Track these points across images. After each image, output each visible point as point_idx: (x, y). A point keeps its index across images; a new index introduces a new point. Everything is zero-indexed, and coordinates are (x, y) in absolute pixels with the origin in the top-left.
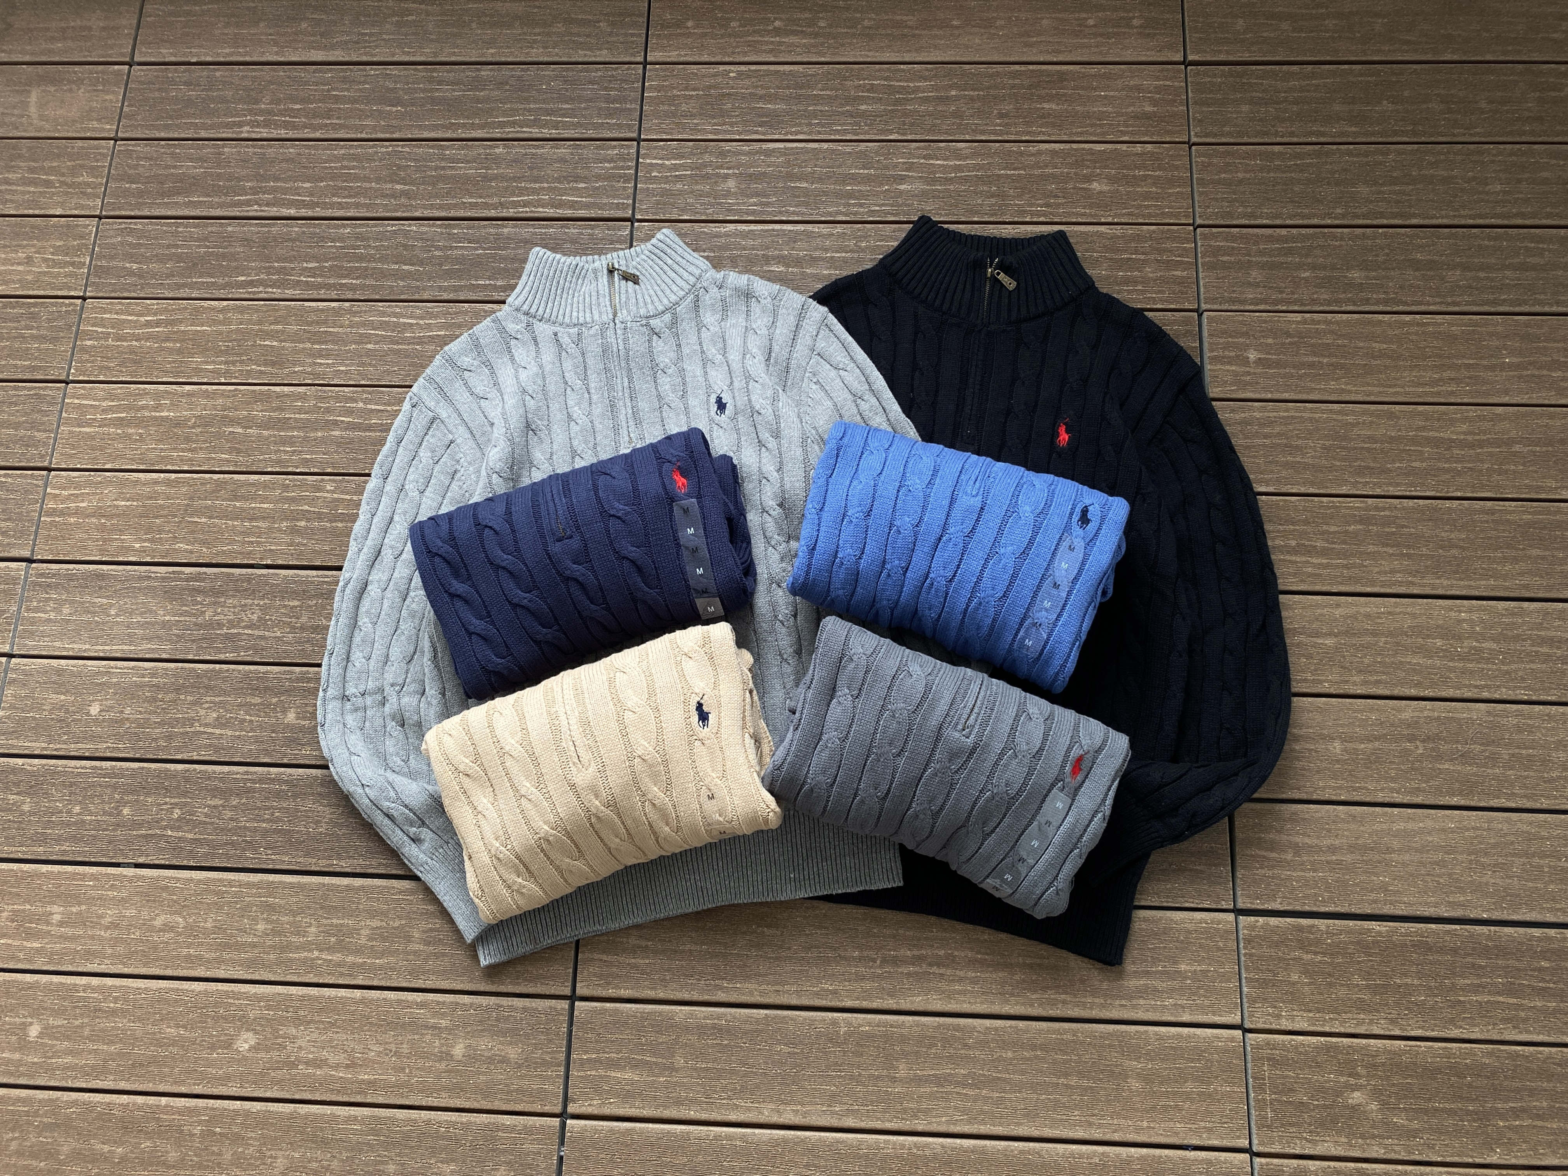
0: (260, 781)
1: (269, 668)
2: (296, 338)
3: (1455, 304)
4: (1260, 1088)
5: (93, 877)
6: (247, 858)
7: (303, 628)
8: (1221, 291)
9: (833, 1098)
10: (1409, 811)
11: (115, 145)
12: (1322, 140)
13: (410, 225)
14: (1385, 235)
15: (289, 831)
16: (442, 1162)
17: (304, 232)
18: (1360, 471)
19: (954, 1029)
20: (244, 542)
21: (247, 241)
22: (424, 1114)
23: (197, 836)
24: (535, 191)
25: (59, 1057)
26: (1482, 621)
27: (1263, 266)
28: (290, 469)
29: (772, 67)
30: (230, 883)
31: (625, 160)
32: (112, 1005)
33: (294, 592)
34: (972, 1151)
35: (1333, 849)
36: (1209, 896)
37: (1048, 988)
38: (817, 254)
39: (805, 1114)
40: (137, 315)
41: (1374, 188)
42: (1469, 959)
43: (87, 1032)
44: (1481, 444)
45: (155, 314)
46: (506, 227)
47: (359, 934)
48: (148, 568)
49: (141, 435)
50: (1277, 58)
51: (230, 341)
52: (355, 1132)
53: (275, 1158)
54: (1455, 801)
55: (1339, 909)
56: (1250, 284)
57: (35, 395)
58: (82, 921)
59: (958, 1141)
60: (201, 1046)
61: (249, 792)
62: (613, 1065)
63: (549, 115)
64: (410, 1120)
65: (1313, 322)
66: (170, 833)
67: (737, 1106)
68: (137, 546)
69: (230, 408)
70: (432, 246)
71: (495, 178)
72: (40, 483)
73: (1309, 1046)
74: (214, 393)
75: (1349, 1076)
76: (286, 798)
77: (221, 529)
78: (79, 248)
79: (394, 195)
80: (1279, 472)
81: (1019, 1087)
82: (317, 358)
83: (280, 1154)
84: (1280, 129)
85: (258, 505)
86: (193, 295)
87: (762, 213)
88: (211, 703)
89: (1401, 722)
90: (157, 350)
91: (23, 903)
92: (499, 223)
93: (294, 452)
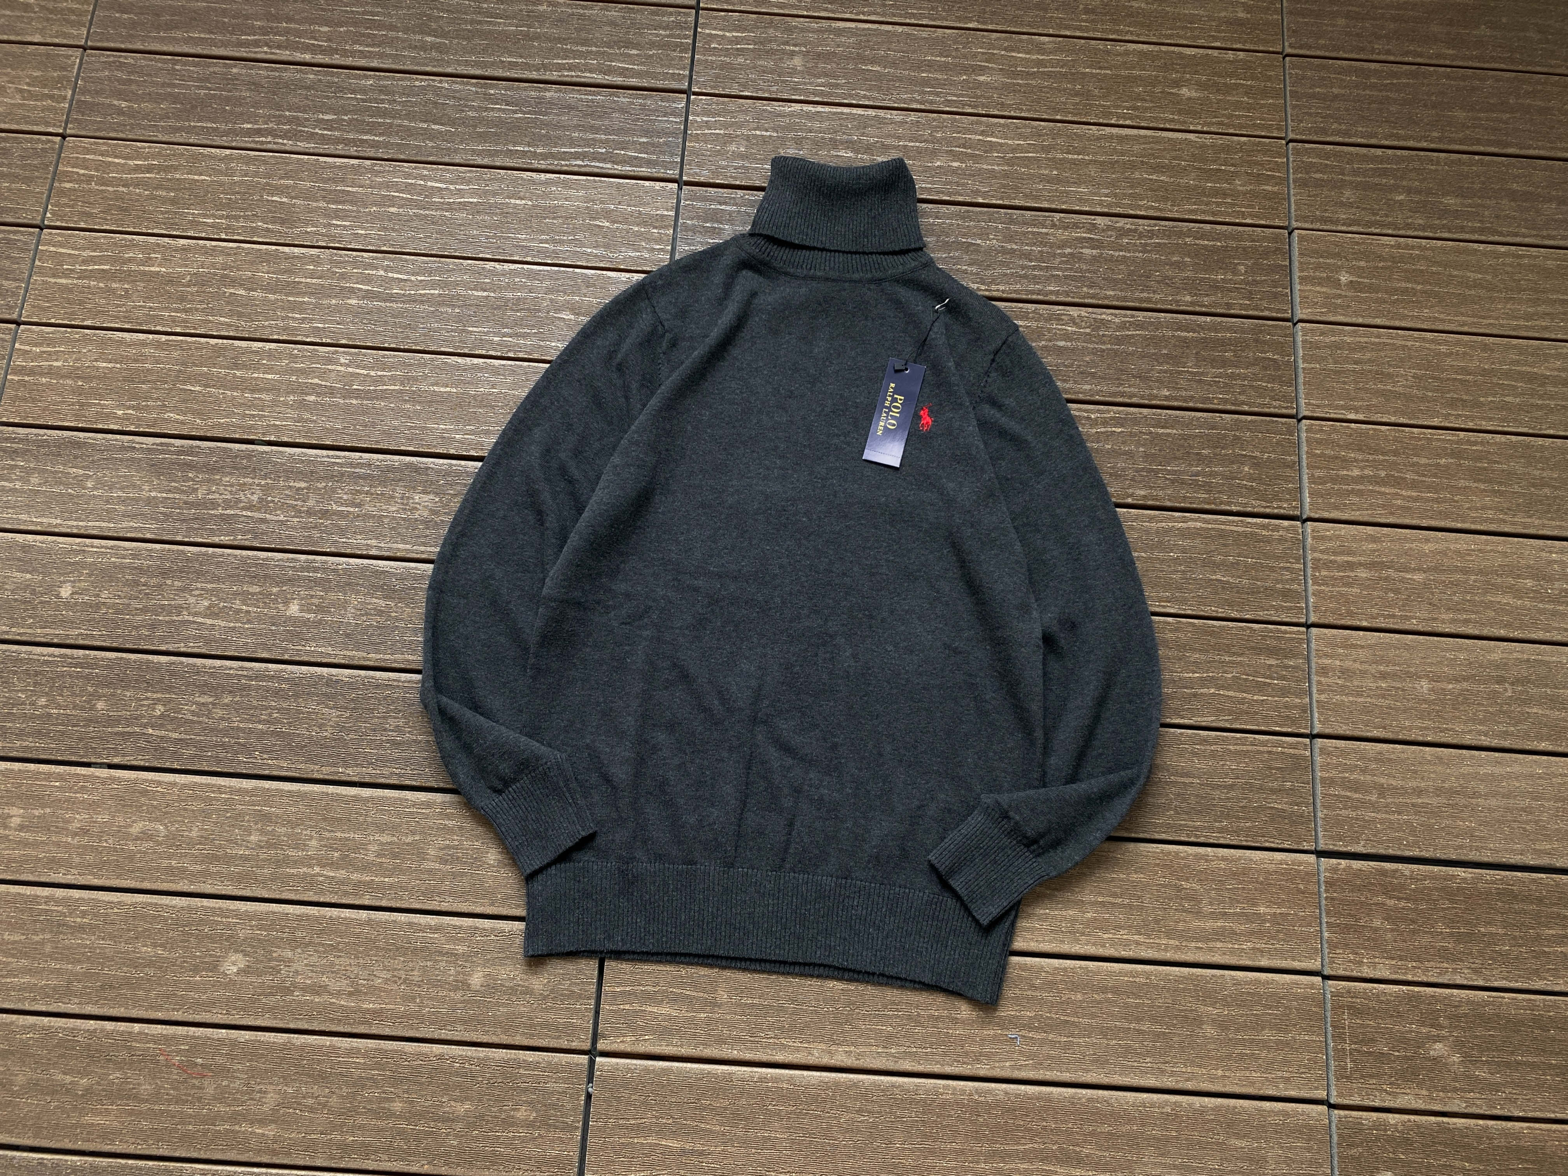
0: (256, 678)
1: (270, 554)
2: (308, 195)
3: (1550, 237)
4: (1339, 1037)
5: (60, 777)
6: (240, 762)
7: (310, 513)
8: (1312, 209)
9: (888, 1040)
10: (1497, 754)
12: (1419, 60)
13: (441, 82)
14: (1482, 163)
15: (289, 734)
16: (455, 1101)
17: (320, 80)
18: (1452, 403)
19: (1020, 969)
20: (244, 416)
21: (255, 85)
22: (436, 1047)
23: (183, 736)
24: (581, 55)
25: (15, 976)
27: (1356, 186)
28: (299, 338)
30: (220, 789)
31: (682, 28)
32: (79, 920)
33: (301, 472)
34: (1038, 1099)
35: (1419, 792)
36: (1290, 836)
37: (1121, 927)
38: (888, 141)
39: (859, 1056)
40: (124, 158)
41: (1470, 114)
42: (1554, 909)
43: (48, 949)
45: (146, 159)
46: (549, 91)
47: (366, 850)
48: (131, 438)
49: (127, 290)
51: (233, 194)
52: (357, 1067)
53: (265, 1093)
54: (1543, 746)
55: (1425, 854)
56: (1342, 204)
58: (44, 825)
59: (1023, 1087)
60: (182, 967)
61: (244, 689)
62: (646, 998)
64: (420, 1054)
65: (1407, 247)
66: (150, 731)
67: (785, 1046)
68: (120, 413)
69: (231, 268)
70: (466, 106)
71: (537, 37)
72: (8, 337)
73: (1390, 995)
74: (214, 248)
75: (1432, 1026)
76: (286, 698)
77: (218, 399)
78: (60, 80)
79: (424, 47)
80: (1370, 400)
81: (1088, 1031)
82: (333, 218)
83: (270, 1088)
84: (1376, 46)
85: (261, 376)
86: (191, 141)
87: (830, 94)
88: (202, 590)
89: (1490, 662)
90: (148, 198)
92: (541, 85)
93: (304, 319)
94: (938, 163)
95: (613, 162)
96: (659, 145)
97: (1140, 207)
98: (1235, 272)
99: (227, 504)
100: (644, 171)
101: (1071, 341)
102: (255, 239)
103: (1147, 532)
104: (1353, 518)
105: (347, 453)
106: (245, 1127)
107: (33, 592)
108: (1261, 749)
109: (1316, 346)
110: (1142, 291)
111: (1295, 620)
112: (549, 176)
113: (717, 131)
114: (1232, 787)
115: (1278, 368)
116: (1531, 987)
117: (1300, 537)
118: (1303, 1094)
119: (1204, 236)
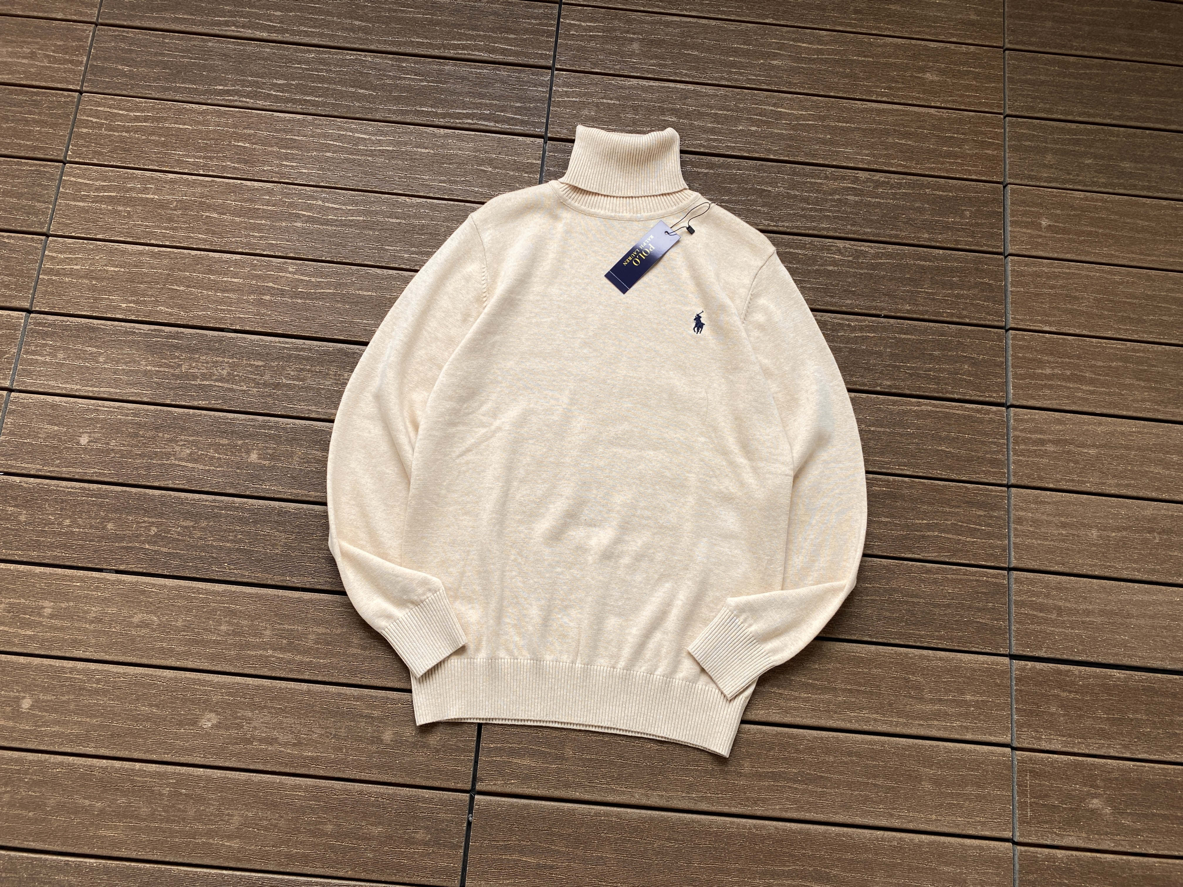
0: (226, 508)
1: (236, 415)
2: (265, 142)
4: (1022, 793)
5: (81, 579)
6: (213, 571)
7: (265, 385)
8: (1022, 169)
9: (690, 787)
10: (1146, 586)
12: (1107, 55)
13: (365, 56)
14: (1151, 136)
15: (250, 551)
16: (371, 825)
17: (274, 53)
18: (1123, 320)
19: (789, 737)
20: (217, 310)
21: (225, 56)
22: (357, 785)
23: (171, 551)
24: (472, 38)
25: (48, 726)
27: (1056, 152)
28: (258, 252)
30: (198, 591)
31: (548, 18)
32: (94, 685)
33: (259, 354)
34: (799, 833)
35: (1087, 612)
36: (991, 643)
38: (703, 110)
39: (668, 798)
40: (126, 111)
41: (1144, 98)
43: (72, 707)
45: (143, 111)
46: (447, 65)
48: (132, 325)
49: (128, 212)
51: (209, 140)
52: (300, 798)
53: (232, 815)
55: (1090, 659)
56: (1045, 166)
57: (36, 170)
58: (69, 615)
59: (788, 824)
60: (171, 722)
61: (216, 517)
62: (513, 752)
64: (346, 790)
65: (1093, 199)
67: (614, 790)
70: (384, 75)
71: (438, 23)
72: (40, 246)
73: (1061, 762)
74: (194, 182)
75: (1091, 787)
76: (247, 523)
77: (197, 296)
78: (78, 48)
79: (352, 29)
80: (1060, 316)
81: (838, 784)
82: (283, 160)
83: (236, 812)
84: (1074, 44)
85: (229, 279)
86: (177, 98)
87: (660, 72)
88: (185, 441)
89: (1144, 517)
90: (144, 142)
91: (19, 598)
92: (442, 61)
93: (261, 237)
94: (741, 128)
95: (496, 122)
96: (529, 109)
97: (892, 165)
98: (962, 217)
99: (204, 377)
100: (518, 129)
101: (837, 266)
102: (225, 175)
103: (891, 413)
104: (1045, 406)
105: (294, 340)
106: (216, 841)
107: (60, 440)
108: (971, 578)
109: (1022, 274)
110: (892, 229)
111: (999, 482)
112: (447, 131)
113: (574, 99)
114: (948, 606)
115: (992, 291)
116: (1165, 759)
117: (1005, 419)
118: (995, 834)
119: (940, 188)
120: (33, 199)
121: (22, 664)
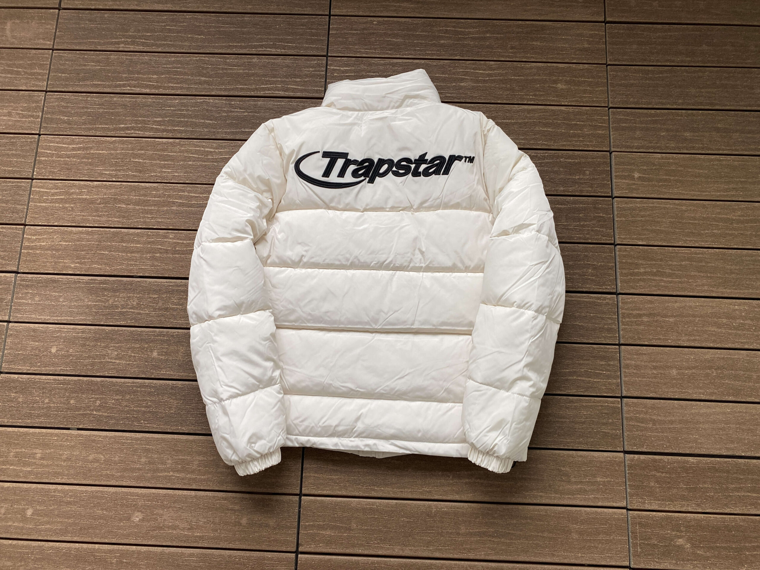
0: (140, 387)
1: (143, 329)
2: (151, 158)
3: (736, 150)
4: (635, 538)
5: (57, 435)
6: (135, 425)
7: (160, 309)
8: (621, 141)
9: (429, 543)
10: (708, 403)
11: (52, 53)
12: (672, 64)
13: (209, 99)
14: (703, 114)
15: (156, 412)
17: (154, 102)
18: (688, 235)
19: (488, 510)
20: (128, 265)
21: (124, 106)
22: (227, 552)
23: (108, 415)
24: (274, 83)
26: (746, 310)
27: (642, 129)
28: (151, 227)
29: (395, 19)
30: (127, 438)
31: (320, 67)
32: (69, 499)
33: (155, 290)
35: (671, 422)
36: (612, 445)
39: (416, 551)
40: (68, 144)
41: (697, 90)
42: (735, 475)
43: (56, 512)
44: (748, 222)
45: (77, 144)
46: (260, 101)
47: (193, 464)
48: (79, 277)
49: (72, 208)
50: (651, 21)
51: (117, 159)
52: (194, 561)
54: (731, 398)
55: (674, 451)
57: (15, 185)
58: (51, 457)
59: (490, 564)
60: (115, 519)
61: (135, 392)
62: (321, 527)
63: (281, 42)
64: (221, 555)
65: (666, 158)
66: (95, 413)
67: (382, 547)
68: (73, 265)
69: (118, 194)
70: (221, 111)
71: (253, 75)
72: (21, 232)
73: (658, 517)
74: (110, 186)
75: (677, 531)
76: (153, 395)
77: (116, 257)
78: (36, 107)
79: (200, 83)
80: (649, 234)
82: (163, 168)
84: (652, 58)
85: (135, 245)
86: (97, 134)
88: (114, 347)
89: (705, 360)
90: (79, 163)
91: (21, 448)
92: (256, 99)
93: (152, 218)
97: (538, 144)
98: (584, 174)
99: (123, 307)
102: (128, 180)
104: (641, 292)
107: (39, 351)
108: (598, 404)
109: (623, 209)
111: (614, 343)
114: (584, 423)
115: (605, 221)
116: (724, 512)
117: (616, 303)
118: (618, 564)
119: (569, 157)
120: (15, 203)
121: (26, 488)
